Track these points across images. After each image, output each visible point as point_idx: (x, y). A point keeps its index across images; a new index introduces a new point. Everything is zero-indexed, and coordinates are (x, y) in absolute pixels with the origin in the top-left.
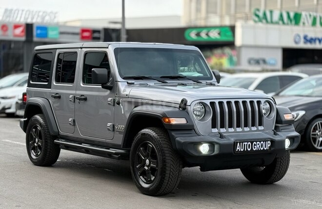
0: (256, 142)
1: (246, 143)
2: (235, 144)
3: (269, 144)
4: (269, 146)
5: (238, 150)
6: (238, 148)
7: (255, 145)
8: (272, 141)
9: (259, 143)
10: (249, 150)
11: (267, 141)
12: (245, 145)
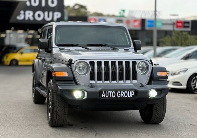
0: (120, 91)
1: (110, 92)
2: (100, 93)
3: (132, 94)
4: (132, 95)
5: (103, 97)
6: (103, 95)
7: (119, 93)
8: (136, 92)
9: (123, 92)
10: (114, 97)
11: (131, 91)
12: (109, 93)
